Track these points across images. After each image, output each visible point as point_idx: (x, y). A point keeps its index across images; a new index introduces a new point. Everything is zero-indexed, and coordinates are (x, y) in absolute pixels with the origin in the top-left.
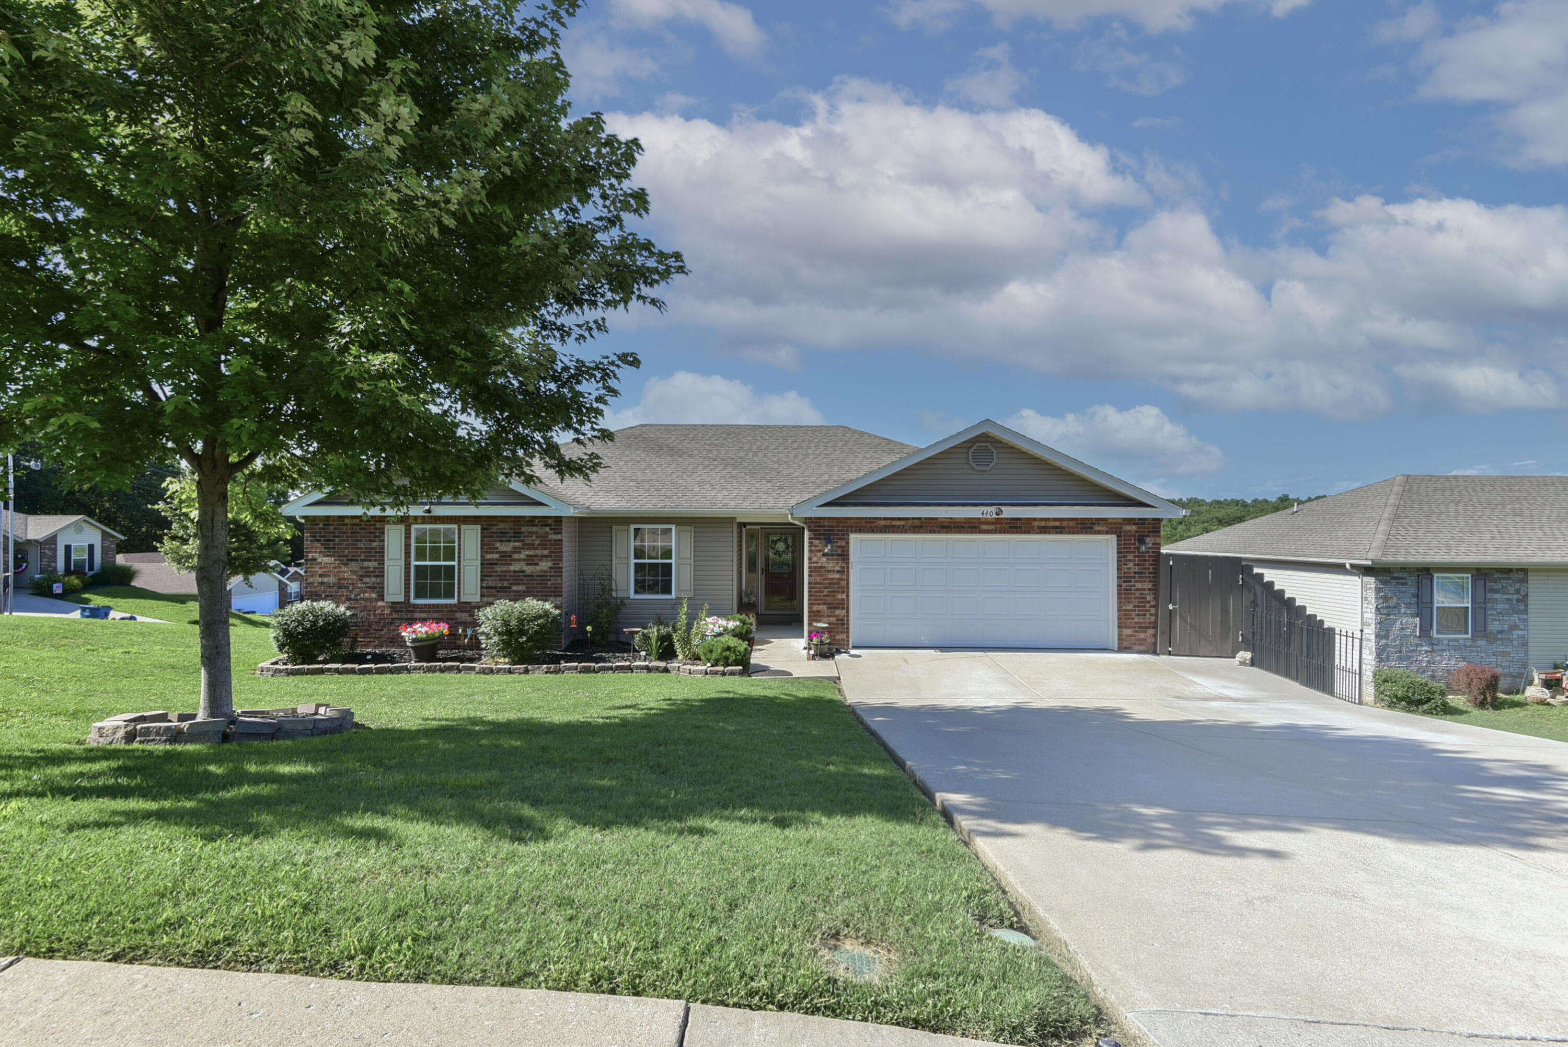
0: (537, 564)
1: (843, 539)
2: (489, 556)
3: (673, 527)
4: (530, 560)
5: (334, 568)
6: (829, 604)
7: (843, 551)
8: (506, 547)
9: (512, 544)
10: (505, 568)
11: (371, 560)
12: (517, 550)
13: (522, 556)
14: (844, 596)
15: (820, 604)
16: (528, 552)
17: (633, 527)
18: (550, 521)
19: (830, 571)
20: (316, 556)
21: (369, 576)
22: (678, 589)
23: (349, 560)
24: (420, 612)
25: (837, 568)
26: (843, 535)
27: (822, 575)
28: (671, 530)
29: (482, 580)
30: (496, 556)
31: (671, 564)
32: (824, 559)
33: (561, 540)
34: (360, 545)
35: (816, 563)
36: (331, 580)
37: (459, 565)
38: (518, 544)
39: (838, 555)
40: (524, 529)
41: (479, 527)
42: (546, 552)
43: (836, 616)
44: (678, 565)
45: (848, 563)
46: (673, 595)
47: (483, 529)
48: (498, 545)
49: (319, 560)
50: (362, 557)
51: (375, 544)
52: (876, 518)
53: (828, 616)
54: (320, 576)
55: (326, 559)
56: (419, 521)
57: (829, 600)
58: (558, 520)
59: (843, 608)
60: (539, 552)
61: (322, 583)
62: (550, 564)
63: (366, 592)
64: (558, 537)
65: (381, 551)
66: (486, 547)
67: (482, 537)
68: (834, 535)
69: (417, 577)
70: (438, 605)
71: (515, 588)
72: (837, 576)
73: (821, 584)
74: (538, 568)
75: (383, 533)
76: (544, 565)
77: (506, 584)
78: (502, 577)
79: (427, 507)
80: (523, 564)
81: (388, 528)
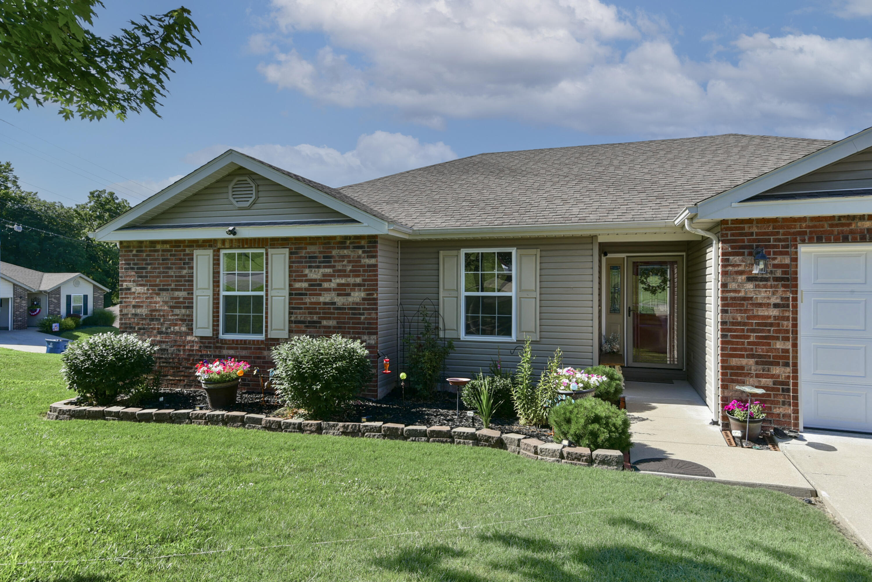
0: (349, 295)
1: (787, 253)
2: (298, 285)
3: (514, 251)
4: (342, 290)
5: (147, 298)
6: (760, 356)
7: (784, 273)
8: (315, 274)
9: (322, 270)
10: (314, 299)
11: (180, 290)
12: (327, 278)
13: (333, 285)
14: (789, 345)
15: (742, 356)
16: (342, 281)
17: (463, 251)
18: (363, 243)
19: (760, 305)
20: (130, 285)
21: (179, 308)
22: (520, 330)
23: (160, 290)
24: (229, 348)
25: (775, 300)
26: (787, 247)
27: (746, 311)
28: (510, 254)
29: (290, 313)
30: (305, 285)
31: (510, 297)
32: (750, 286)
33: (376, 266)
34: (171, 273)
35: (735, 291)
36: (143, 311)
37: (267, 295)
38: (328, 271)
39: (776, 279)
40: (334, 252)
41: (287, 251)
42: (358, 280)
43: (772, 376)
44: (520, 299)
45: (796, 292)
46: (514, 338)
47: (291, 253)
48: (307, 271)
49: (133, 290)
50: (173, 286)
51: (184, 272)
52: (853, 218)
53: (758, 376)
54: (134, 307)
55: (139, 289)
56: (227, 245)
57: (760, 350)
58: (373, 240)
59: (787, 365)
60: (351, 280)
61: (136, 315)
62: (363, 294)
63: (176, 325)
64: (372, 261)
65: (190, 280)
66: (294, 274)
67: (291, 262)
68: (766, 247)
69: (226, 309)
70: (245, 341)
71: (325, 323)
72: (774, 312)
73: (745, 324)
74: (350, 299)
75: (192, 259)
76: (357, 296)
77: (315, 318)
78: (312, 309)
79: (231, 228)
80: (333, 294)
81: (197, 253)
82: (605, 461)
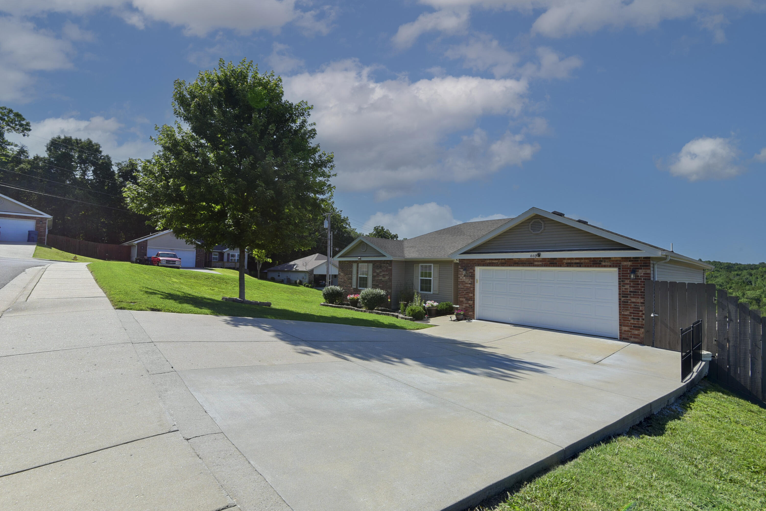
0: (385, 277)
1: (472, 269)
2: (374, 274)
4: (384, 276)
5: (343, 277)
6: (466, 298)
7: (472, 274)
8: (378, 271)
9: (379, 270)
10: (378, 278)
11: (350, 275)
12: (380, 272)
13: (382, 274)
14: (472, 295)
15: (462, 298)
16: (384, 273)
17: (420, 265)
18: (389, 262)
19: (466, 283)
21: (350, 280)
22: (433, 290)
23: (346, 274)
25: (470, 282)
26: (472, 267)
27: (463, 285)
28: (431, 266)
29: (372, 282)
30: (376, 274)
31: (431, 280)
32: (464, 278)
33: (391, 269)
34: (348, 270)
35: (462, 279)
36: (342, 280)
37: (368, 277)
38: (381, 270)
39: (470, 276)
40: (382, 265)
41: (372, 264)
42: (387, 273)
43: (469, 304)
44: (433, 280)
45: (474, 280)
46: (432, 293)
47: (373, 265)
48: (376, 270)
50: (349, 273)
51: (351, 269)
52: (485, 259)
53: (466, 304)
55: (342, 274)
56: (360, 262)
57: (466, 296)
58: (391, 261)
59: (472, 300)
60: (385, 273)
62: (388, 277)
63: (349, 284)
64: (390, 268)
65: (352, 272)
66: (374, 271)
67: (373, 267)
68: (468, 267)
69: (360, 281)
71: (380, 285)
72: (469, 285)
73: (463, 289)
74: (385, 279)
75: (353, 266)
77: (378, 284)
78: (376, 281)
79: (359, 258)
80: (382, 277)
81: (354, 264)
82: (408, 319)
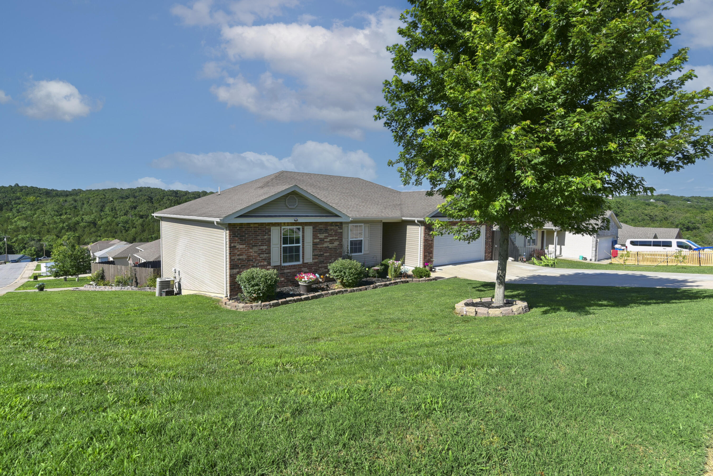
0: (333, 243)
2: (315, 241)
3: (363, 224)
4: (331, 242)
5: (246, 250)
8: (322, 236)
9: (324, 234)
10: (321, 246)
11: (263, 246)
12: (326, 237)
13: (328, 240)
14: (432, 249)
15: (426, 252)
16: (331, 238)
18: (338, 224)
19: (429, 241)
20: (236, 244)
21: (263, 254)
22: (364, 250)
23: (253, 246)
24: (287, 269)
25: (431, 239)
28: (362, 226)
29: (313, 252)
30: (318, 240)
31: (362, 240)
32: (428, 236)
34: (259, 238)
36: (244, 257)
37: (302, 245)
38: (326, 234)
40: (329, 228)
41: (311, 227)
42: (337, 238)
43: (430, 256)
44: (364, 240)
46: (363, 253)
47: (313, 228)
48: (319, 235)
49: (237, 247)
50: (260, 244)
51: (266, 237)
53: (428, 257)
54: (238, 255)
55: (241, 246)
56: (286, 225)
57: (429, 251)
59: (432, 253)
60: (334, 238)
61: (239, 259)
62: (338, 243)
63: (261, 262)
64: (341, 231)
65: (269, 240)
66: (315, 236)
67: (313, 231)
69: (284, 252)
70: (295, 265)
71: (325, 254)
72: (431, 242)
74: (334, 245)
75: (270, 231)
76: (336, 243)
77: (322, 253)
78: (320, 250)
80: (328, 243)
81: (272, 228)
